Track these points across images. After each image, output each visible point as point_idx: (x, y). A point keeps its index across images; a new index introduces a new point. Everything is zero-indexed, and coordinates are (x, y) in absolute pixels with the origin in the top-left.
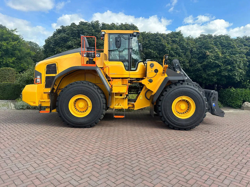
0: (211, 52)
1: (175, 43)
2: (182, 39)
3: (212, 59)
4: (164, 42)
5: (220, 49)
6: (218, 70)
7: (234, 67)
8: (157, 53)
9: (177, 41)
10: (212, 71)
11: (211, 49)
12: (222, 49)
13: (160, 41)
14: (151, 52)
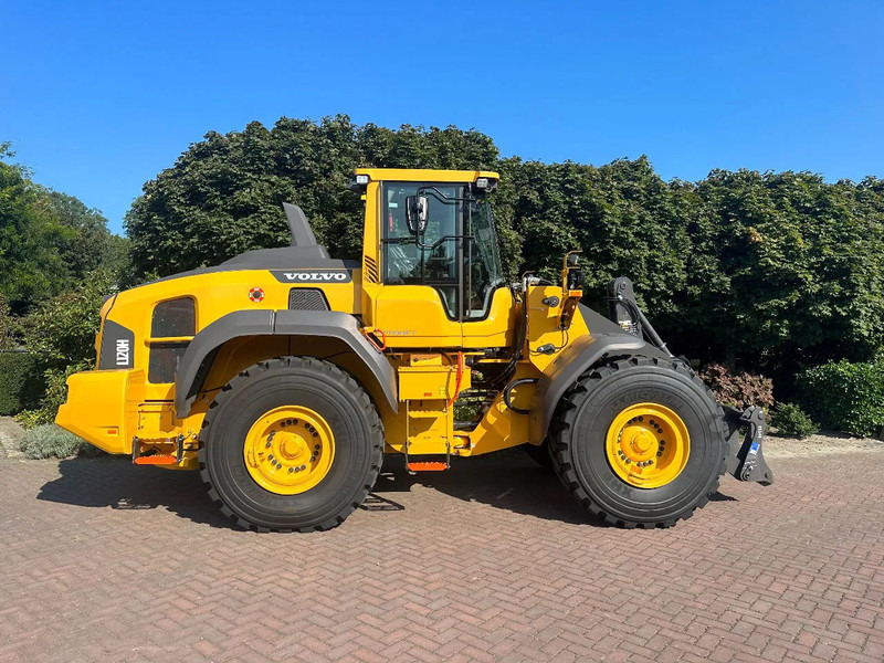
0: (766, 230)
1: (634, 199)
2: (655, 187)
3: (773, 258)
4: (596, 195)
5: (794, 220)
6: (795, 296)
7: (852, 287)
8: (573, 235)
9: (638, 192)
10: (774, 302)
11: (764, 222)
12: (802, 222)
13: (582, 190)
14: (549, 231)
